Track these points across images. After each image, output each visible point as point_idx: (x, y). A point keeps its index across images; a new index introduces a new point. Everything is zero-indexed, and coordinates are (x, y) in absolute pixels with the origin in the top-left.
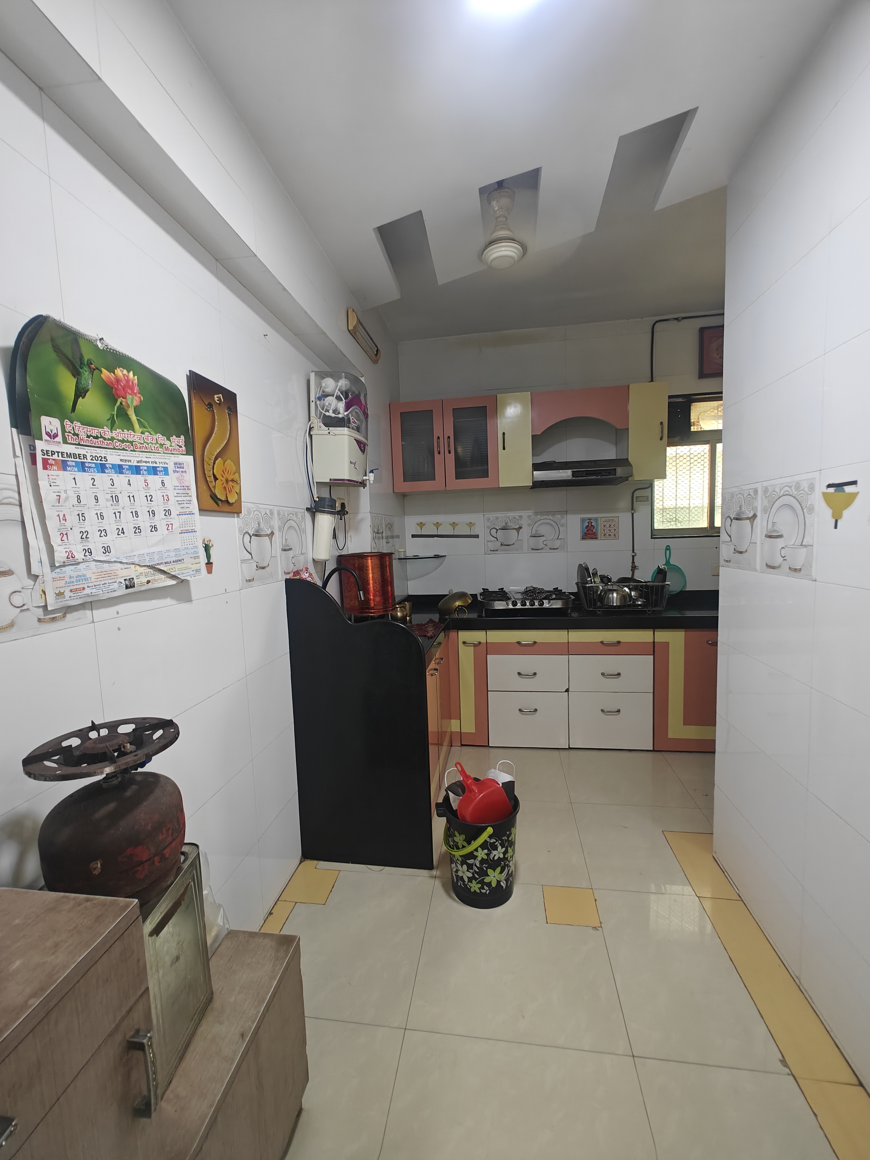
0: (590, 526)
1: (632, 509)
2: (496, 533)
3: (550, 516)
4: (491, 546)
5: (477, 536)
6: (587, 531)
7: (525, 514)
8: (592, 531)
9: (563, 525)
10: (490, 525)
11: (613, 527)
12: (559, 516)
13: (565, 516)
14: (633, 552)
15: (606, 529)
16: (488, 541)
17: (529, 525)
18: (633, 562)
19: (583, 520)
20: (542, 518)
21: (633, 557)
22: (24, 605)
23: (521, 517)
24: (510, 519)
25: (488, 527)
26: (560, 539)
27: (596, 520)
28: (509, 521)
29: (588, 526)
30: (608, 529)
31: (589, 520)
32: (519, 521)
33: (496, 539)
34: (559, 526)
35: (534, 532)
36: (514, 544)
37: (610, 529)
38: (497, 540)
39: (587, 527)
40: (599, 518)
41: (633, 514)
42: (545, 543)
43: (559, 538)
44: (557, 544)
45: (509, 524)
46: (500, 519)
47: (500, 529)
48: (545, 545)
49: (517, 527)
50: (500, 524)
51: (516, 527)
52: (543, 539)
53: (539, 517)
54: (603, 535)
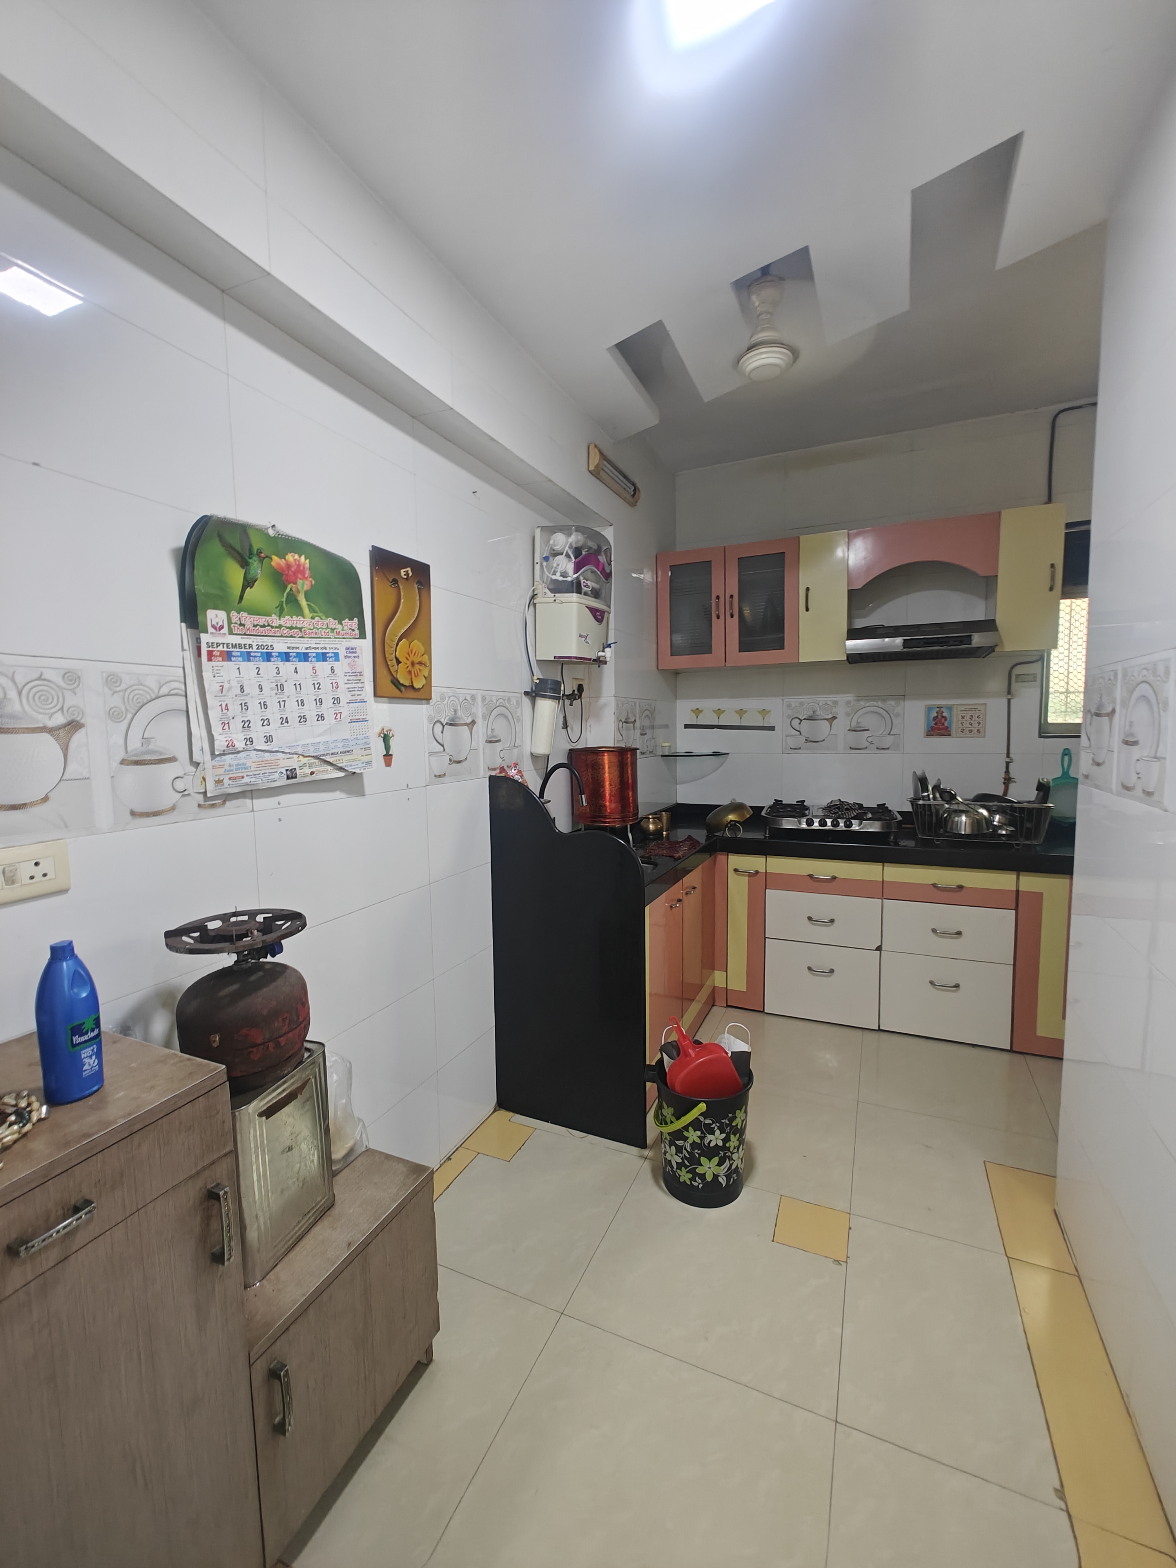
0: (940, 717)
1: (1009, 692)
2: (800, 724)
3: (879, 703)
4: (792, 743)
5: (772, 728)
6: (936, 724)
7: (843, 699)
8: (943, 724)
9: (897, 715)
10: (791, 713)
11: (977, 719)
12: (893, 703)
13: (902, 702)
14: (1008, 755)
15: (965, 722)
16: (787, 736)
17: (848, 714)
18: (1007, 772)
19: (929, 709)
20: (867, 705)
21: (1008, 764)
22: (185, 790)
23: (835, 703)
24: (821, 705)
25: (788, 716)
26: (893, 735)
27: (950, 708)
28: (818, 709)
29: (937, 717)
30: (968, 722)
31: (938, 709)
32: (833, 708)
33: (799, 733)
34: (892, 716)
35: (854, 724)
36: (824, 740)
37: (972, 722)
38: (801, 734)
39: (935, 718)
40: (955, 706)
41: (1009, 701)
42: (869, 739)
43: (892, 733)
44: (888, 741)
45: (818, 713)
46: (805, 706)
47: (804, 719)
48: (871, 743)
49: (830, 716)
50: (805, 712)
51: (827, 717)
52: (866, 734)
53: (862, 703)
54: (960, 730)
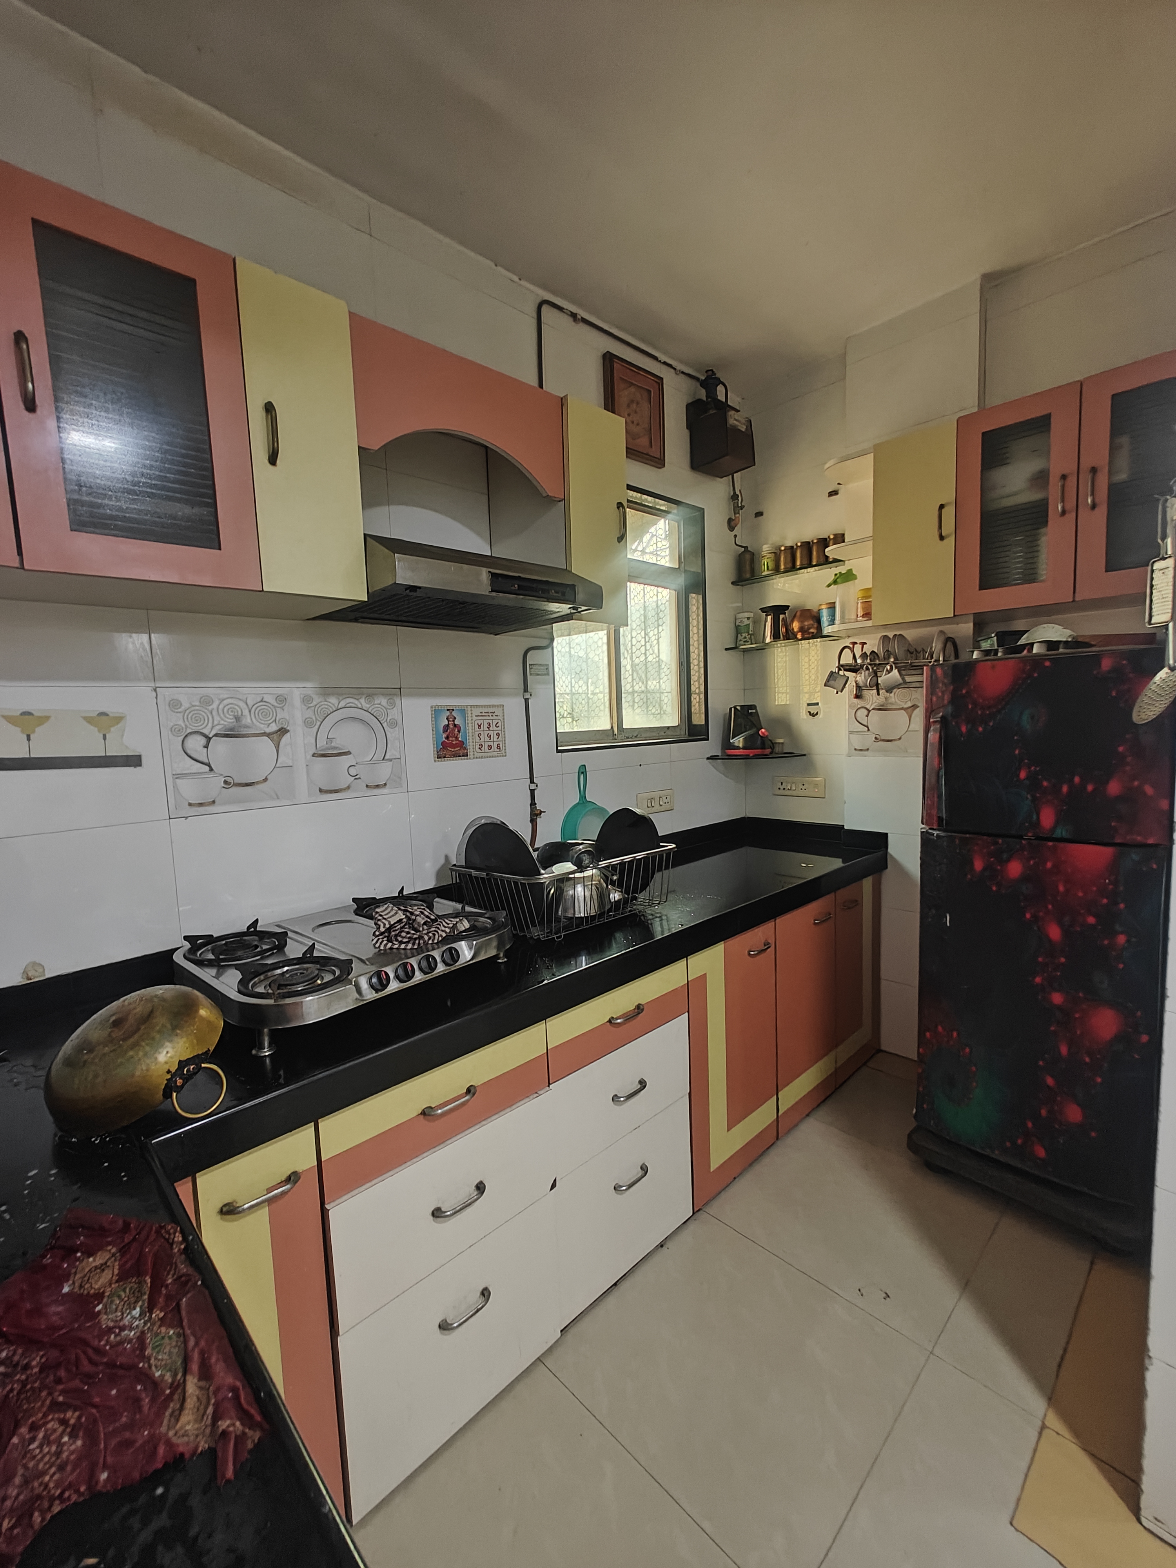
0: (451, 726)
1: (526, 690)
2: (206, 747)
3: (362, 701)
4: (190, 790)
5: (134, 761)
6: (447, 738)
7: (296, 691)
8: (457, 738)
9: (393, 724)
10: (181, 723)
11: (495, 728)
12: (384, 701)
13: (398, 701)
14: (532, 782)
15: (482, 733)
16: (178, 776)
17: (308, 723)
18: (533, 804)
19: (436, 712)
20: (342, 704)
21: (532, 792)
23: (282, 700)
24: (250, 703)
25: (175, 730)
26: (390, 760)
27: (463, 711)
28: (246, 712)
29: (448, 725)
30: (486, 733)
31: (448, 713)
32: (279, 710)
33: (207, 768)
34: (385, 725)
35: (322, 743)
36: (266, 780)
37: (491, 733)
38: (211, 770)
40: (469, 708)
41: (527, 700)
42: (353, 771)
43: (386, 758)
44: (384, 772)
45: (247, 720)
46: (215, 706)
47: (216, 735)
48: (356, 777)
49: (274, 728)
50: (217, 718)
51: (268, 730)
52: (346, 761)
53: (333, 700)
54: (478, 747)
